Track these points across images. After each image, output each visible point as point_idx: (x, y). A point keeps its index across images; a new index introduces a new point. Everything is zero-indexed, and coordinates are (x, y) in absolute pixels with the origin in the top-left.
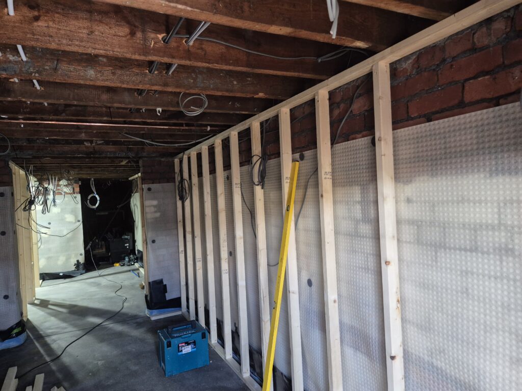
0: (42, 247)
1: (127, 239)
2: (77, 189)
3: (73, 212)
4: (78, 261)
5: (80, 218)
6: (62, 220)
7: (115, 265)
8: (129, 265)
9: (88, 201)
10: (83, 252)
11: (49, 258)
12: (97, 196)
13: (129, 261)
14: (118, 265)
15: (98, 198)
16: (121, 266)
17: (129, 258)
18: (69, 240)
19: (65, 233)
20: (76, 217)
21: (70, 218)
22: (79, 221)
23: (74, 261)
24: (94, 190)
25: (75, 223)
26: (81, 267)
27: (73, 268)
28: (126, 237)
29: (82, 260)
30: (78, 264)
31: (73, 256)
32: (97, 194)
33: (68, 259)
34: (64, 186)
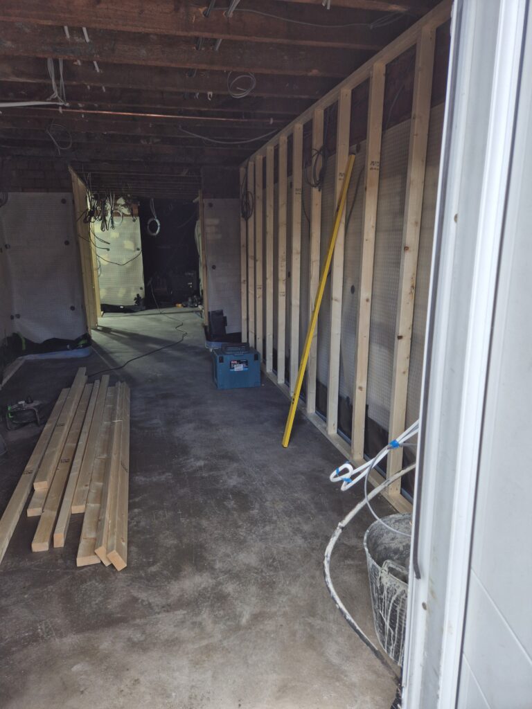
0: (102, 275)
1: (190, 276)
2: (136, 211)
3: (132, 238)
4: (138, 295)
5: (139, 246)
6: (121, 246)
7: (177, 305)
8: (192, 307)
9: (148, 227)
10: (143, 285)
11: (109, 289)
12: (157, 221)
13: (193, 302)
14: (180, 305)
15: (159, 224)
16: (184, 307)
17: (193, 299)
18: (128, 271)
19: (124, 262)
20: (135, 244)
21: (129, 245)
22: (138, 249)
23: (134, 295)
24: (154, 213)
25: (134, 251)
26: (141, 303)
27: (133, 303)
28: (190, 274)
29: (142, 294)
30: (138, 298)
31: (133, 289)
32: (157, 218)
33: (128, 291)
34: (122, 206)
